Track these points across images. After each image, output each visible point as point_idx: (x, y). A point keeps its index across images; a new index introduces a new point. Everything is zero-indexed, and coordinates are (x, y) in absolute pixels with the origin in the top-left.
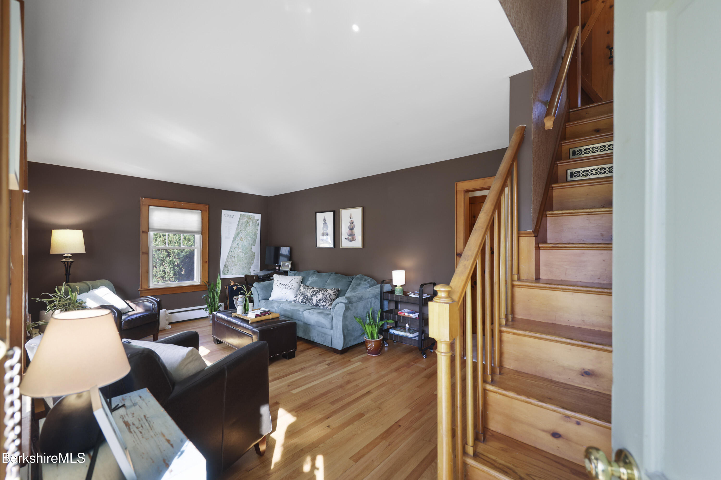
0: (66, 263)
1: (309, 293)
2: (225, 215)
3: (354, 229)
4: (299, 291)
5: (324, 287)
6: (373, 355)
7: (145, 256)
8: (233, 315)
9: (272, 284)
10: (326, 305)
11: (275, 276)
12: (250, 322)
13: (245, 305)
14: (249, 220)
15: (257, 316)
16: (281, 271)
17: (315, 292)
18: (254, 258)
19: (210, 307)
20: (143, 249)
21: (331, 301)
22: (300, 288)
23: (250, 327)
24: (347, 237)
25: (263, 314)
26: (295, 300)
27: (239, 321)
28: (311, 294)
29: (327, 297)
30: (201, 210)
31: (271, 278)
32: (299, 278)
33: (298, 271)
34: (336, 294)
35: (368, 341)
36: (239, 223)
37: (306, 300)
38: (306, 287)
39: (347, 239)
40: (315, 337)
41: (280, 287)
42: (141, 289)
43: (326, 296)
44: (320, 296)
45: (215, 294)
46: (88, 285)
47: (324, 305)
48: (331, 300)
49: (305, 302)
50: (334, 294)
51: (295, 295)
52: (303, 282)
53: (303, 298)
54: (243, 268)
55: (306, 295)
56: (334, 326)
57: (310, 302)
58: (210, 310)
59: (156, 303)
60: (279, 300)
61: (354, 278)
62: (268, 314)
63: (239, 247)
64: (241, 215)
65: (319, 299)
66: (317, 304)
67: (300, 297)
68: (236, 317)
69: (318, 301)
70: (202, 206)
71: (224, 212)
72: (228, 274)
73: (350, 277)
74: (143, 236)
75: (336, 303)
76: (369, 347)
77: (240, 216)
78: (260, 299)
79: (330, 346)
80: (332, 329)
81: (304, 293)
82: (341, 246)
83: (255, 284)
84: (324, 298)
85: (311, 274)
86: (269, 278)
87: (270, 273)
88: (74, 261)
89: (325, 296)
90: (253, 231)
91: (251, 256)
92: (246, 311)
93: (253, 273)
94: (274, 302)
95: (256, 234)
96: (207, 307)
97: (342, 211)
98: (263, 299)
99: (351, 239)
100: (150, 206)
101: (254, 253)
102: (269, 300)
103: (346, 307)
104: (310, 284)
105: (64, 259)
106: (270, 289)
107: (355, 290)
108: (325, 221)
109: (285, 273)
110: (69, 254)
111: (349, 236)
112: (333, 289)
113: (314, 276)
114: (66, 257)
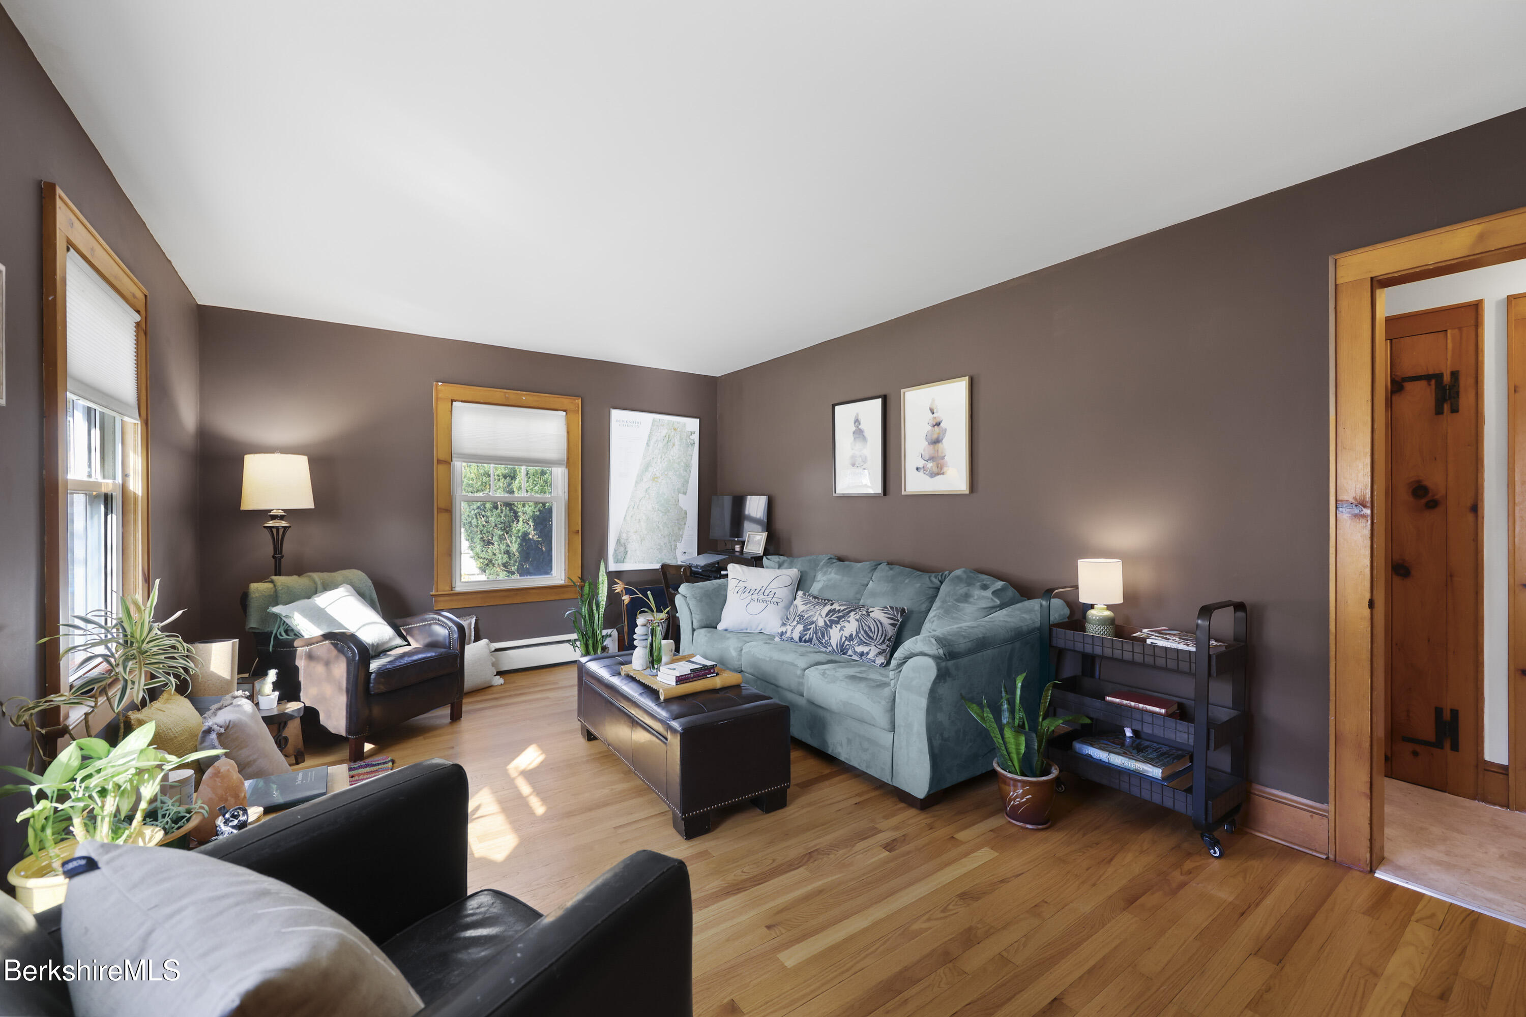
0: (274, 531)
1: (820, 616)
2: (617, 421)
3: (943, 441)
4: (791, 610)
5: (860, 600)
6: (1029, 826)
7: (444, 516)
8: (625, 669)
9: (725, 588)
10: (868, 653)
11: (731, 567)
12: (662, 698)
13: (651, 645)
14: (672, 434)
15: (680, 680)
16: (745, 555)
17: (835, 616)
18: (685, 524)
19: (585, 640)
20: (440, 501)
21: (883, 641)
22: (795, 602)
23: (663, 714)
24: (921, 463)
25: (699, 676)
26: (782, 634)
27: (636, 692)
28: (827, 619)
29: (871, 631)
30: (564, 411)
31: (723, 573)
32: (791, 574)
33: (787, 557)
34: (896, 622)
35: (1008, 780)
36: (649, 440)
37: (813, 636)
38: (811, 598)
39: (922, 471)
40: (841, 745)
41: (744, 596)
42: (437, 591)
43: (869, 627)
44: (851, 626)
45: (594, 608)
46: (315, 583)
47: (862, 654)
48: (883, 638)
49: (810, 640)
50: (892, 622)
51: (782, 619)
52: (801, 584)
53: (802, 628)
54: (659, 547)
55: (812, 623)
56: (899, 721)
57: (824, 641)
58: (583, 645)
59: (456, 629)
60: (742, 630)
61: (944, 578)
62: (712, 675)
63: (649, 498)
64: (654, 420)
65: (847, 636)
66: (843, 650)
67: (795, 627)
68: (631, 678)
69: (844, 642)
70: (566, 401)
71: (617, 416)
72: (625, 560)
73: (933, 575)
74: (439, 471)
75: (907, 653)
76: (1014, 799)
77: (653, 425)
78: (695, 627)
79: (886, 779)
80: (893, 729)
81: (806, 616)
82: (905, 490)
83: (684, 588)
84: (862, 632)
85: (822, 563)
86: (716, 572)
87: (721, 560)
88: (290, 527)
89: (867, 629)
90: (682, 460)
91: (678, 520)
92: (654, 660)
93: (682, 560)
94: (728, 635)
95: (688, 466)
96: (577, 638)
97: (906, 393)
98: (703, 625)
99: (935, 470)
100: (455, 401)
101: (683, 512)
102: (716, 628)
103: (939, 670)
104: (821, 590)
105: (271, 522)
106: (716, 602)
107: (954, 615)
108: (860, 424)
109: (756, 562)
110: (281, 511)
111: (927, 461)
112: (887, 608)
113: (830, 570)
114: (274, 517)
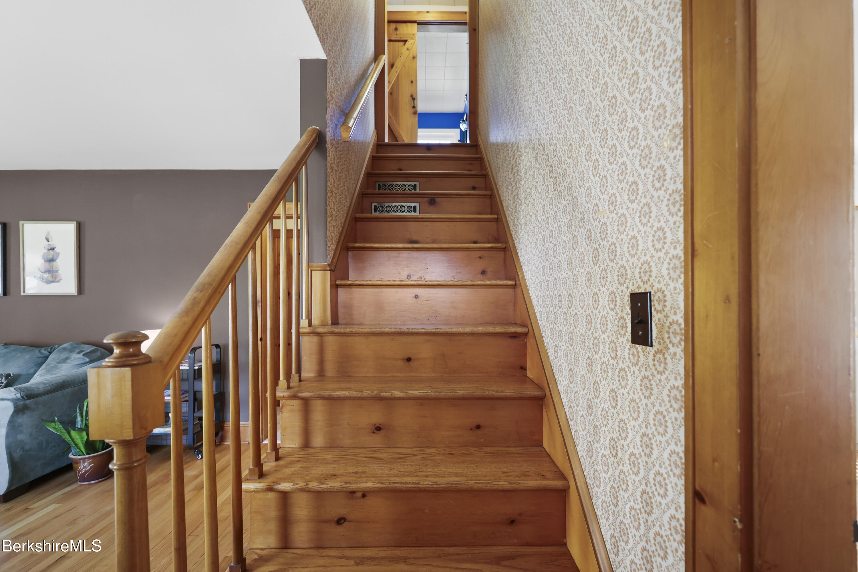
3: (57, 260)
6: (93, 482)
24: (38, 274)
35: (77, 461)
39: (39, 279)
61: (54, 350)
73: (44, 349)
76: (82, 470)
82: (24, 292)
97: (25, 225)
99: (51, 279)
103: (16, 407)
107: (53, 372)
111: (43, 272)
